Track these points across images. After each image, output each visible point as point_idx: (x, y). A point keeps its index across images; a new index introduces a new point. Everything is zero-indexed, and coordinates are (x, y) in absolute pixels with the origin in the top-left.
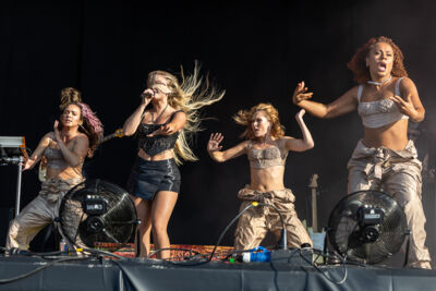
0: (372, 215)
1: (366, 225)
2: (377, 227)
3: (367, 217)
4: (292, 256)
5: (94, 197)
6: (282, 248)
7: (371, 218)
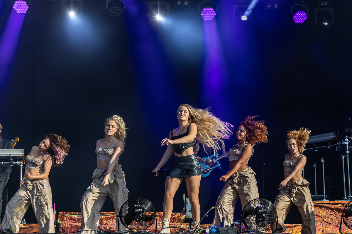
0: (263, 210)
1: (260, 214)
2: (264, 215)
3: (260, 211)
4: (228, 230)
5: (138, 206)
6: (223, 226)
7: (262, 211)
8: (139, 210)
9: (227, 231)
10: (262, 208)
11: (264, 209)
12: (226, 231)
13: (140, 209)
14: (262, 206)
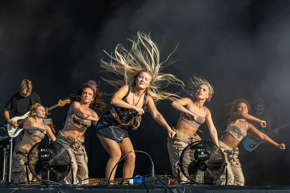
2: (206, 162)
3: (199, 156)
5: (44, 150)
6: (151, 176)
7: (202, 156)
8: (46, 156)
9: (156, 181)
10: (202, 153)
11: (205, 153)
12: (154, 182)
13: (46, 154)
14: (202, 150)
